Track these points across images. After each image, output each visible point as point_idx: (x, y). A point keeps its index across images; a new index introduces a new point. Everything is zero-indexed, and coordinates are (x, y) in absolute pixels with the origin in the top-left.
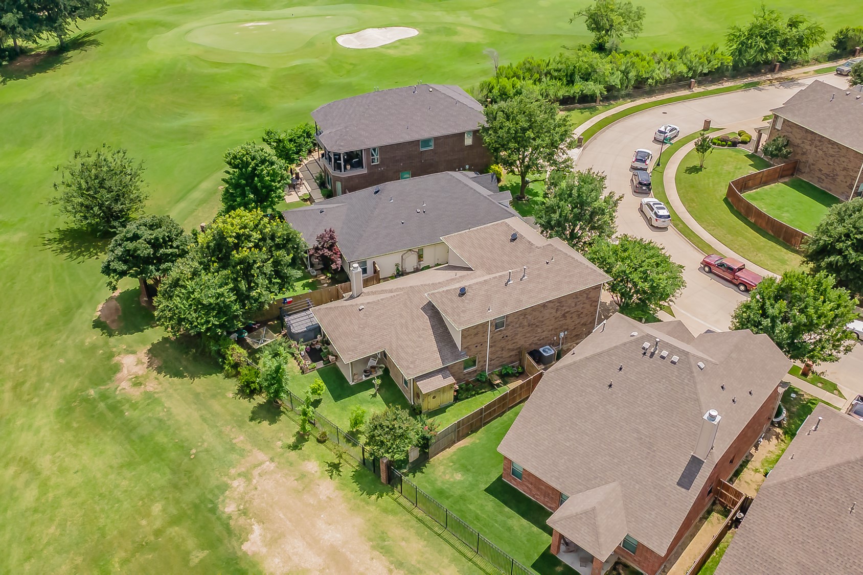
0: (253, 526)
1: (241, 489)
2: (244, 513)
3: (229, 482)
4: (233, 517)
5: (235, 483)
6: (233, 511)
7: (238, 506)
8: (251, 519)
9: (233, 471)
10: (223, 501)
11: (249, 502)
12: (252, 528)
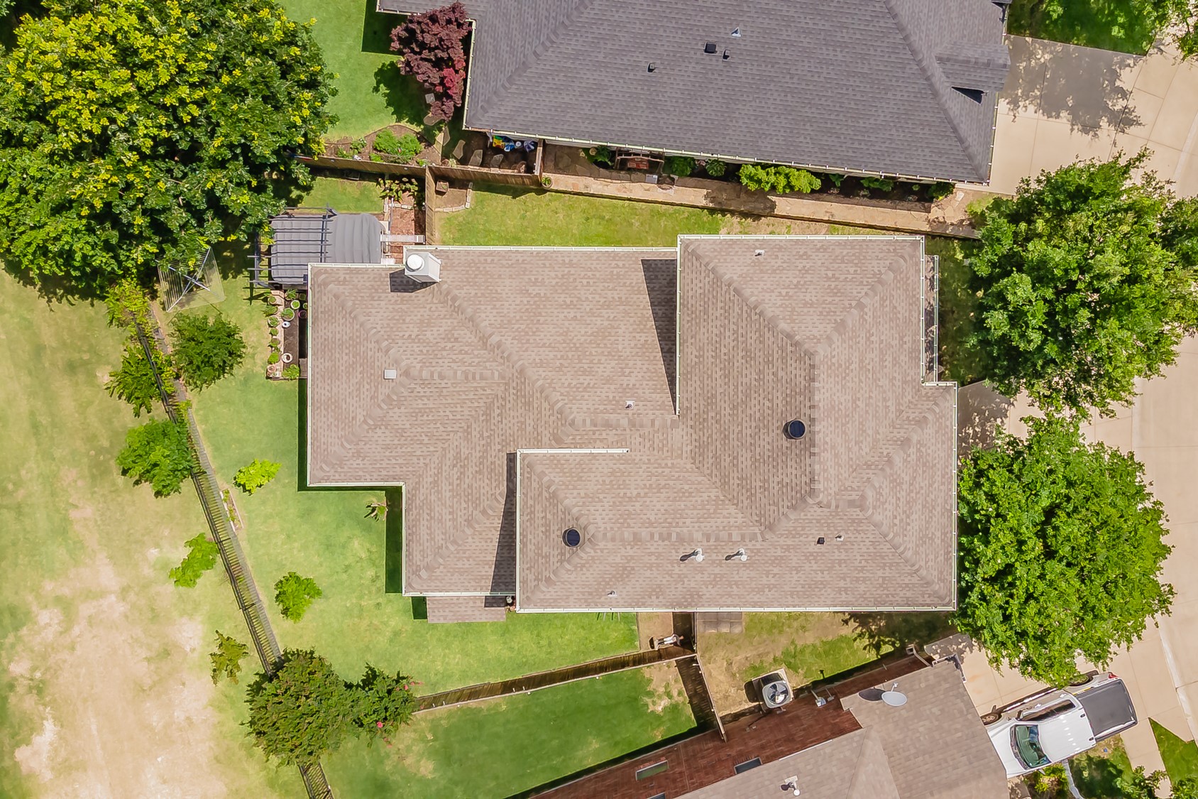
0: (45, 722)
1: (49, 635)
2: (39, 689)
3: (35, 609)
4: (18, 689)
5: (44, 617)
6: (22, 676)
7: (34, 669)
8: (45, 705)
9: (48, 586)
10: (13, 646)
11: (52, 671)
12: (43, 724)
